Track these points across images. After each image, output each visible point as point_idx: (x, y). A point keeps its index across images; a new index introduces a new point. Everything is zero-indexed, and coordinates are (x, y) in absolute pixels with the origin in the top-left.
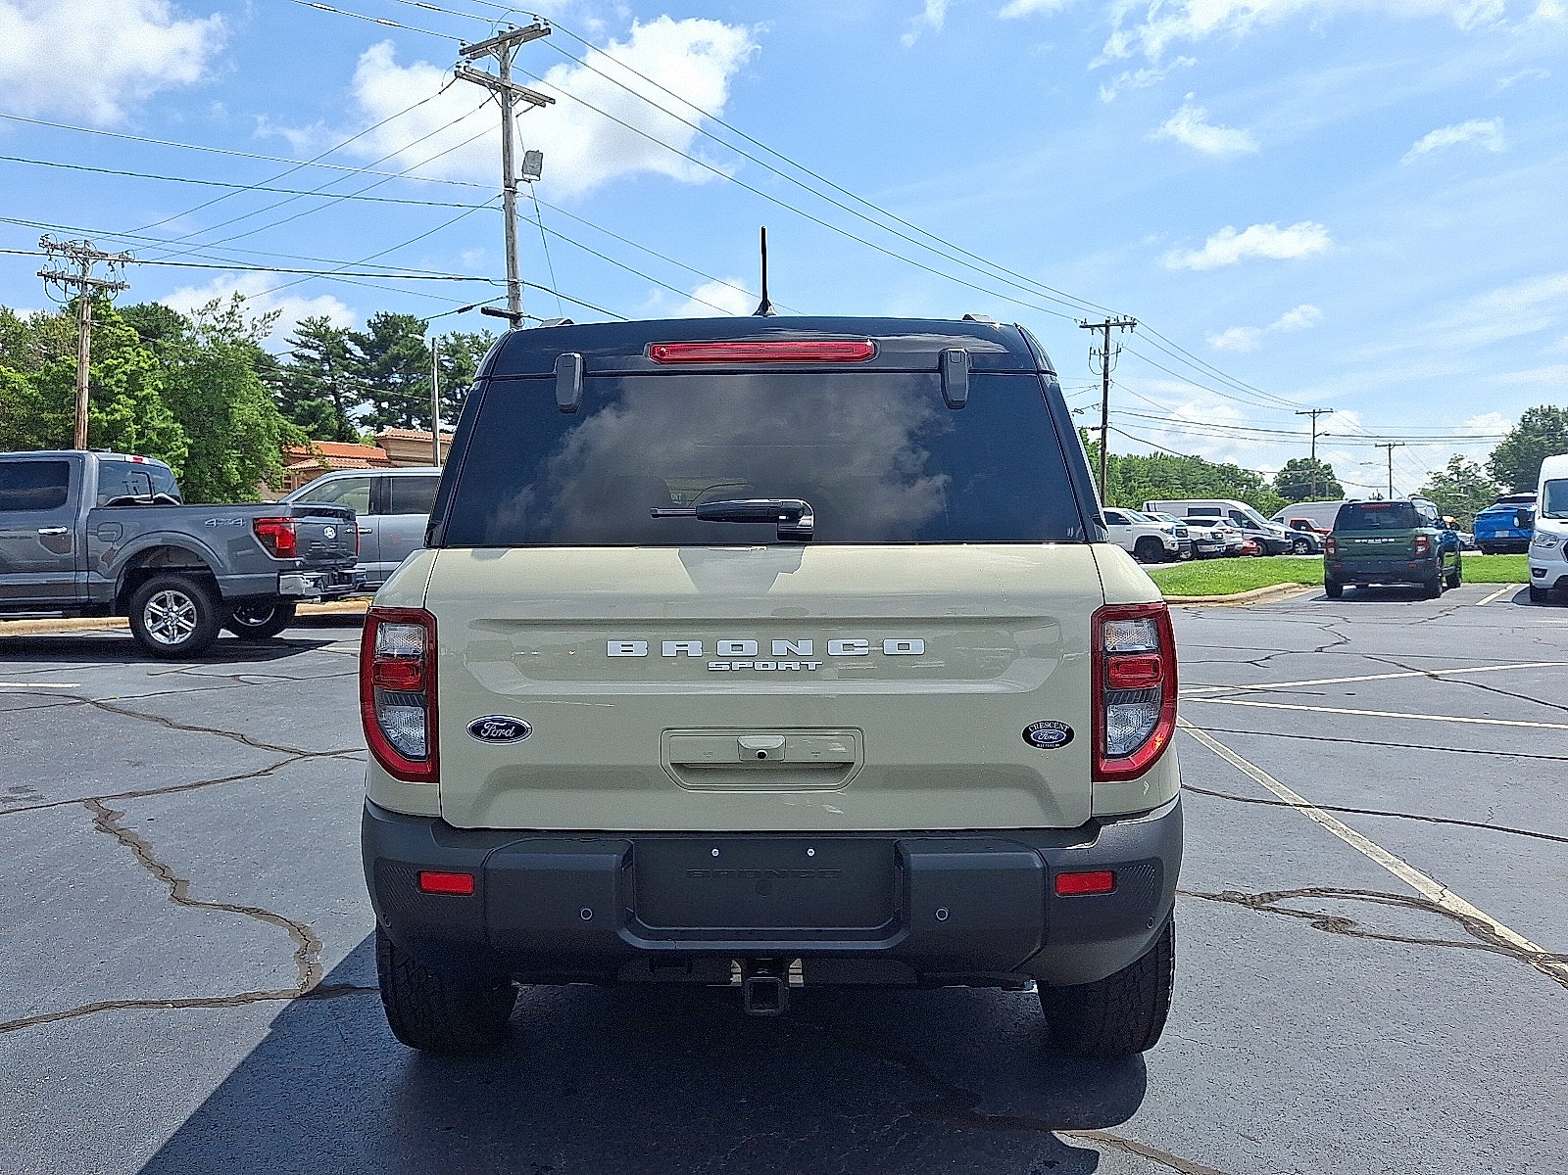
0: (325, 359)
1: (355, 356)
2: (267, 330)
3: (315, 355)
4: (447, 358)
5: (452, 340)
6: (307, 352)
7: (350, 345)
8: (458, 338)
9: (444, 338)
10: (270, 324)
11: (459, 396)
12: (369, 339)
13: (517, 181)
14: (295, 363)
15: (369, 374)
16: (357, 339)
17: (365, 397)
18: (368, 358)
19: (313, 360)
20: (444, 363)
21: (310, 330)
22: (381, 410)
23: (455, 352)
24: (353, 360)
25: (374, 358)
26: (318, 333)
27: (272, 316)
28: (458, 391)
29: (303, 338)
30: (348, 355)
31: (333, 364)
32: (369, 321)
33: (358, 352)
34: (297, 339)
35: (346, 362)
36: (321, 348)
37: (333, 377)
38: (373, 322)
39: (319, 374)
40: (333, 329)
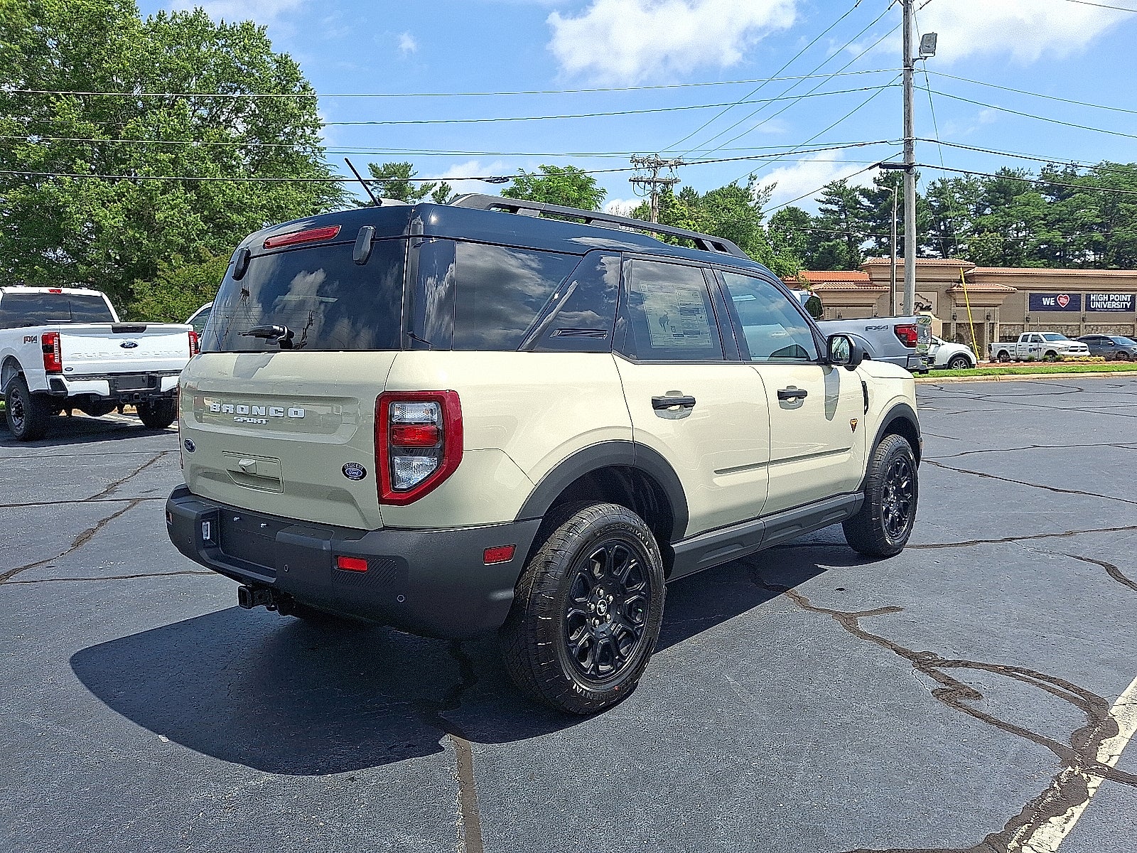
0: (843, 209)
1: (863, 205)
2: (768, 198)
3: (835, 208)
4: (934, 199)
5: (939, 185)
6: (829, 207)
7: (861, 198)
8: (942, 182)
9: (933, 183)
10: (770, 193)
11: (943, 228)
12: (873, 192)
13: (914, 60)
14: (821, 215)
15: (873, 218)
16: (865, 193)
17: (869, 236)
18: (873, 206)
19: (833, 212)
20: (932, 203)
21: (833, 191)
22: (880, 244)
23: (941, 194)
24: (862, 209)
25: (877, 205)
26: (837, 192)
27: (771, 188)
28: (942, 223)
29: (827, 197)
30: (858, 206)
31: (848, 213)
32: (875, 178)
33: (866, 202)
34: (823, 198)
35: (856, 211)
36: (840, 203)
37: (847, 223)
38: (877, 179)
39: (837, 222)
40: (848, 187)
